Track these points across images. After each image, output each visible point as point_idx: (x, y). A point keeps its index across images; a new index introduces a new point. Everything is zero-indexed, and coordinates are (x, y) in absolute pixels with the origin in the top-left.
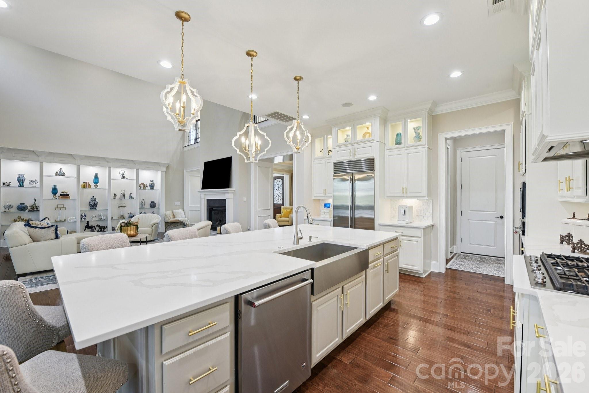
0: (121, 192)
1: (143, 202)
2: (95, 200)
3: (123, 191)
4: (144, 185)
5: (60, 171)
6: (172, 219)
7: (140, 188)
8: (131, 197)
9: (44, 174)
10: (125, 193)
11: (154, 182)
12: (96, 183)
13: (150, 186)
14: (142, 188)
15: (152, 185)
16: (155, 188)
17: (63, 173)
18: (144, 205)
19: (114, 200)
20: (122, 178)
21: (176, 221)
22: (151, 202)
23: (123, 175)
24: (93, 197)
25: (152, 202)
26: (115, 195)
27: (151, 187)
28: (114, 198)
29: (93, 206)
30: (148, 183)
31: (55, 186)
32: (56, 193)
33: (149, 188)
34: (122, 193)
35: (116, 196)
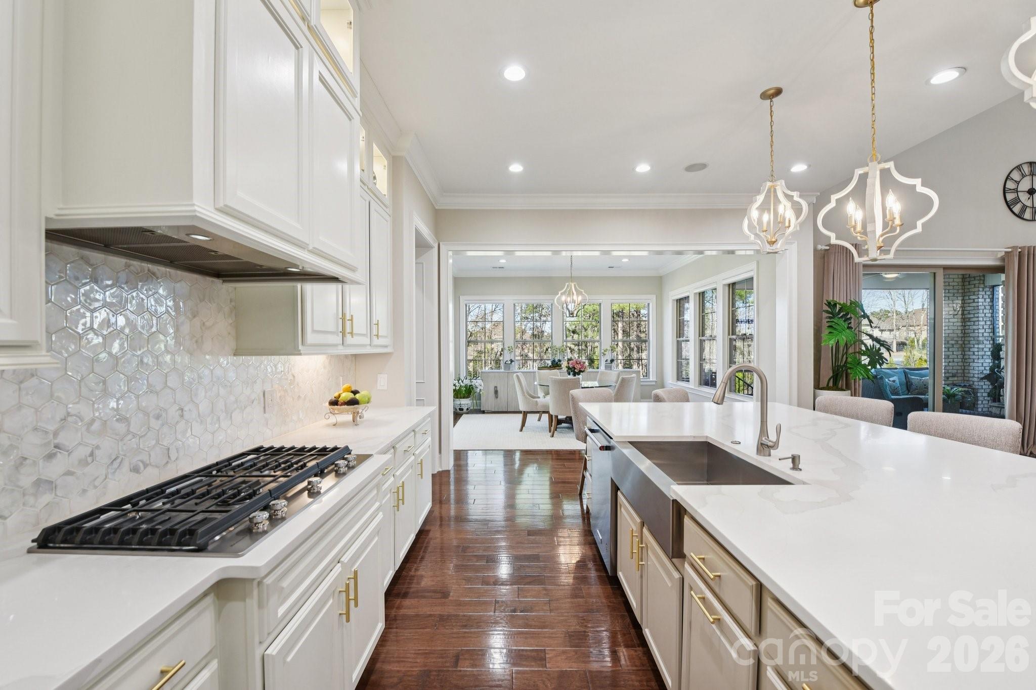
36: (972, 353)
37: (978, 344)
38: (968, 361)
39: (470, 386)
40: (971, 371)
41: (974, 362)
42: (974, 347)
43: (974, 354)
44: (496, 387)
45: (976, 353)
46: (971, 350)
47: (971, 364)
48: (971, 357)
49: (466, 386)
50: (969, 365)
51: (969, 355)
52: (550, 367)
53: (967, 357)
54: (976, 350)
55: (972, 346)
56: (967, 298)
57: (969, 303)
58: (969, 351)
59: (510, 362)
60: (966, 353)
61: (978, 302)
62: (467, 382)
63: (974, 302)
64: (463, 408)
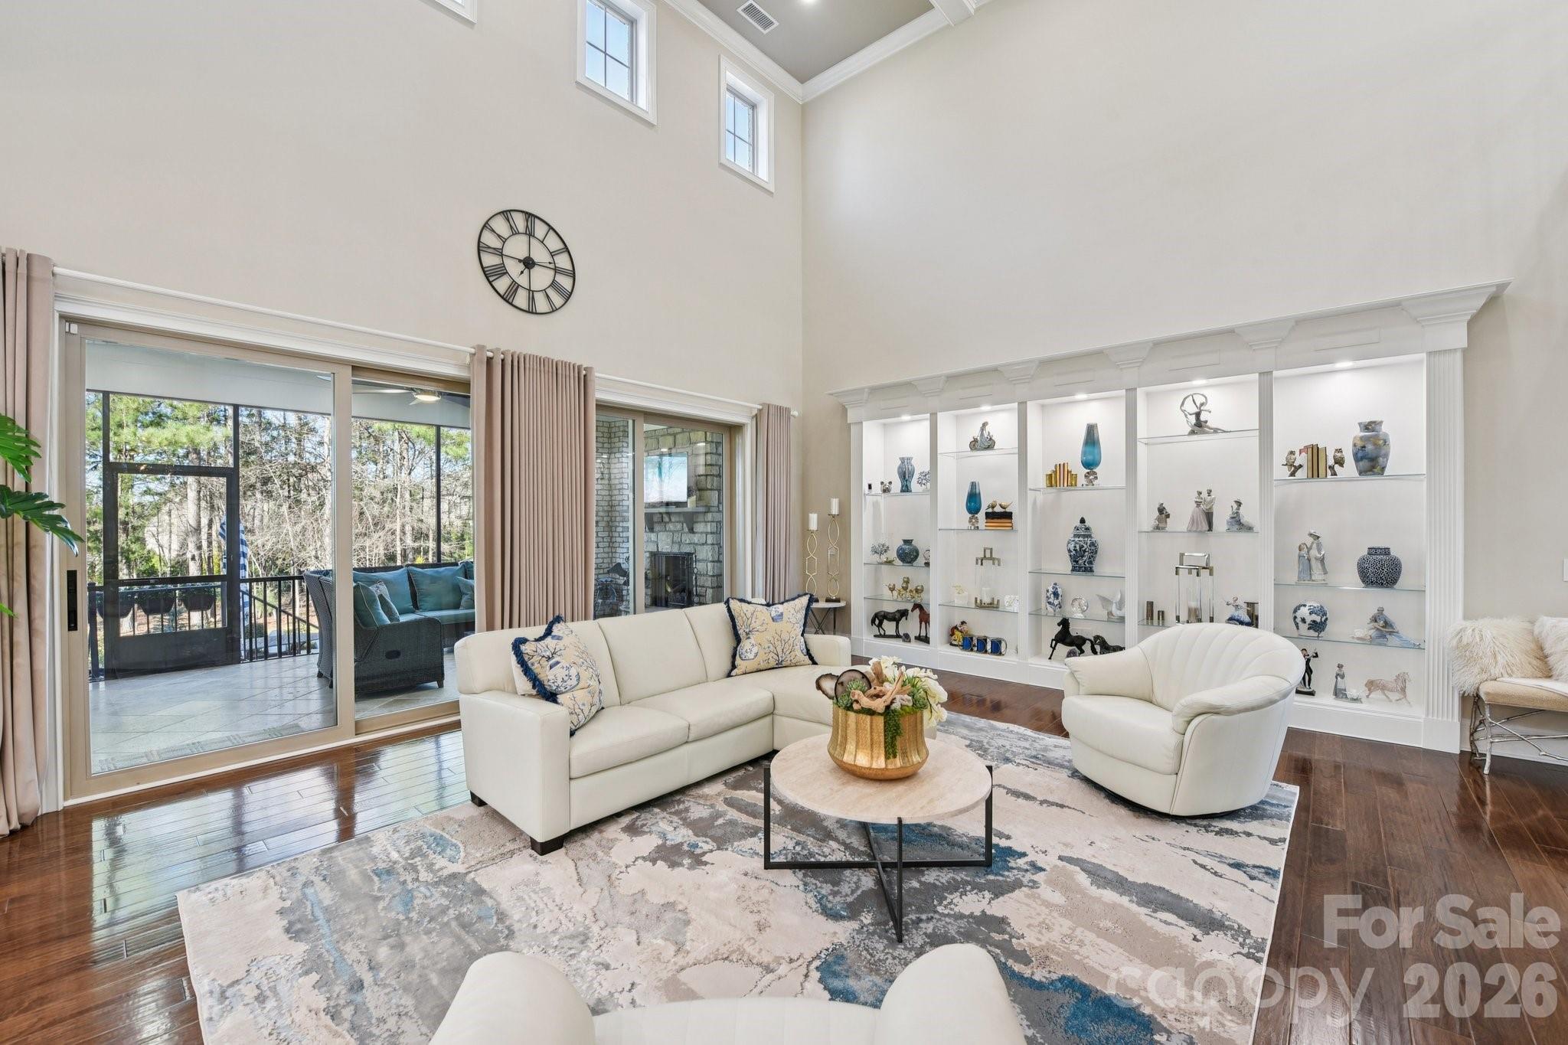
0: (1194, 497)
1: (1314, 553)
2: (1090, 536)
3: (1205, 495)
4: (1315, 452)
5: (982, 434)
6: (1523, 685)
7: (1293, 474)
8: (1238, 523)
9: (940, 450)
10: (1212, 501)
11: (1384, 429)
12: (1090, 465)
13: (1358, 459)
14: (1301, 474)
15: (1370, 447)
16: (1393, 464)
17: (991, 439)
18: (1316, 565)
19: (1159, 534)
20: (1193, 432)
21: (1548, 701)
22: (1365, 552)
23: (1198, 415)
24: (1083, 521)
25: (1373, 551)
26: (1161, 510)
27: (1364, 464)
28: (1158, 528)
29: (1083, 559)
30: (1343, 439)
31: (973, 485)
32: (977, 511)
33: (1350, 468)
34: (1198, 504)
35: (1168, 516)
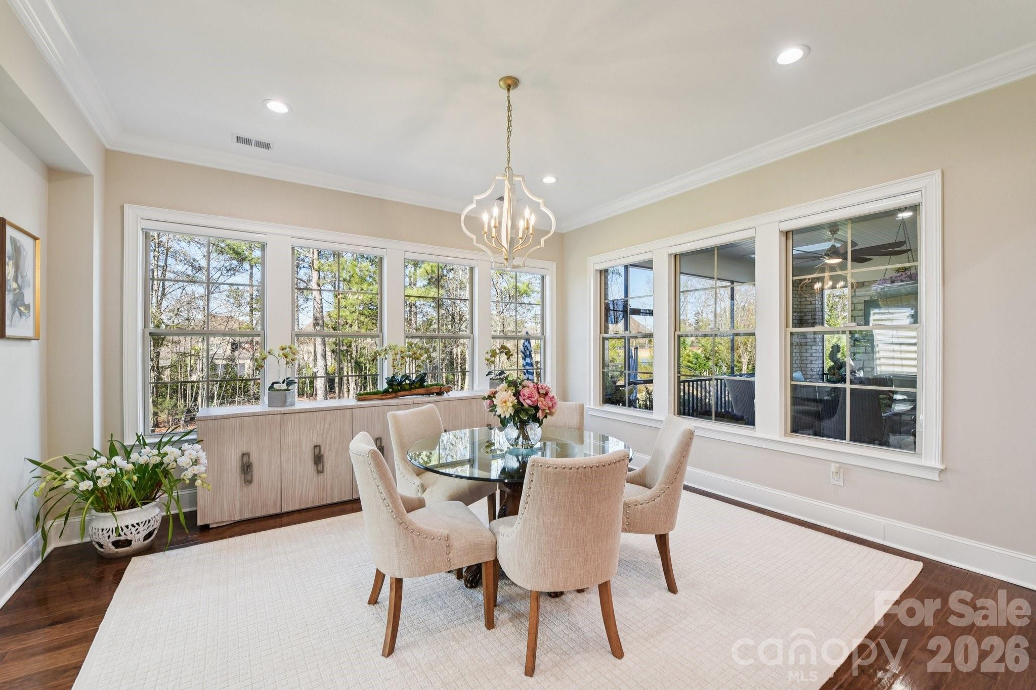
36: (809, 355)
37: (816, 345)
38: (805, 362)
39: (156, 466)
40: (808, 373)
41: (811, 363)
42: (811, 349)
43: (811, 355)
44: (248, 455)
45: (814, 355)
46: (809, 351)
47: (808, 366)
48: (808, 358)
49: (141, 469)
50: (806, 367)
51: (806, 357)
52: (386, 392)
53: (804, 358)
54: (814, 351)
55: (810, 348)
56: (804, 299)
57: (806, 305)
58: (807, 352)
59: (284, 386)
60: (803, 354)
61: (816, 304)
62: (147, 456)
63: (811, 304)
64: (129, 537)
